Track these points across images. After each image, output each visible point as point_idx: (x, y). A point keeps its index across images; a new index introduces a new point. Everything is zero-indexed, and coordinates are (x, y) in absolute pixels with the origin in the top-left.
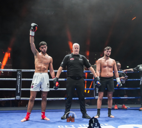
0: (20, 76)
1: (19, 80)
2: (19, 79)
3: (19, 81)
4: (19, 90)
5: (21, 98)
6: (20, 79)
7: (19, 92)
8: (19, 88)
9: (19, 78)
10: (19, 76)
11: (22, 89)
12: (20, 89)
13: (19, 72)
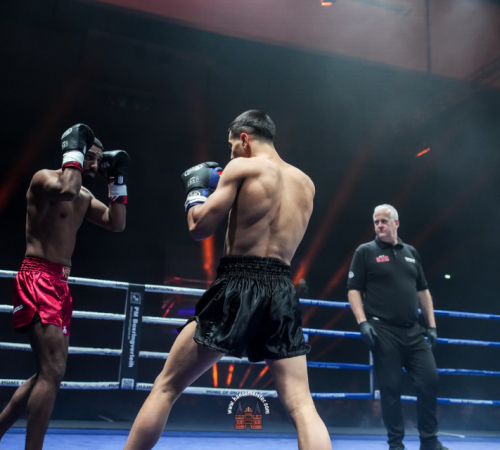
0: (137, 308)
1: (136, 321)
2: (134, 318)
3: (134, 326)
4: (131, 359)
5: (139, 384)
6: (140, 318)
7: (131, 364)
8: (132, 350)
9: (136, 314)
10: (134, 310)
11: (143, 353)
12: (136, 353)
13: (137, 296)
